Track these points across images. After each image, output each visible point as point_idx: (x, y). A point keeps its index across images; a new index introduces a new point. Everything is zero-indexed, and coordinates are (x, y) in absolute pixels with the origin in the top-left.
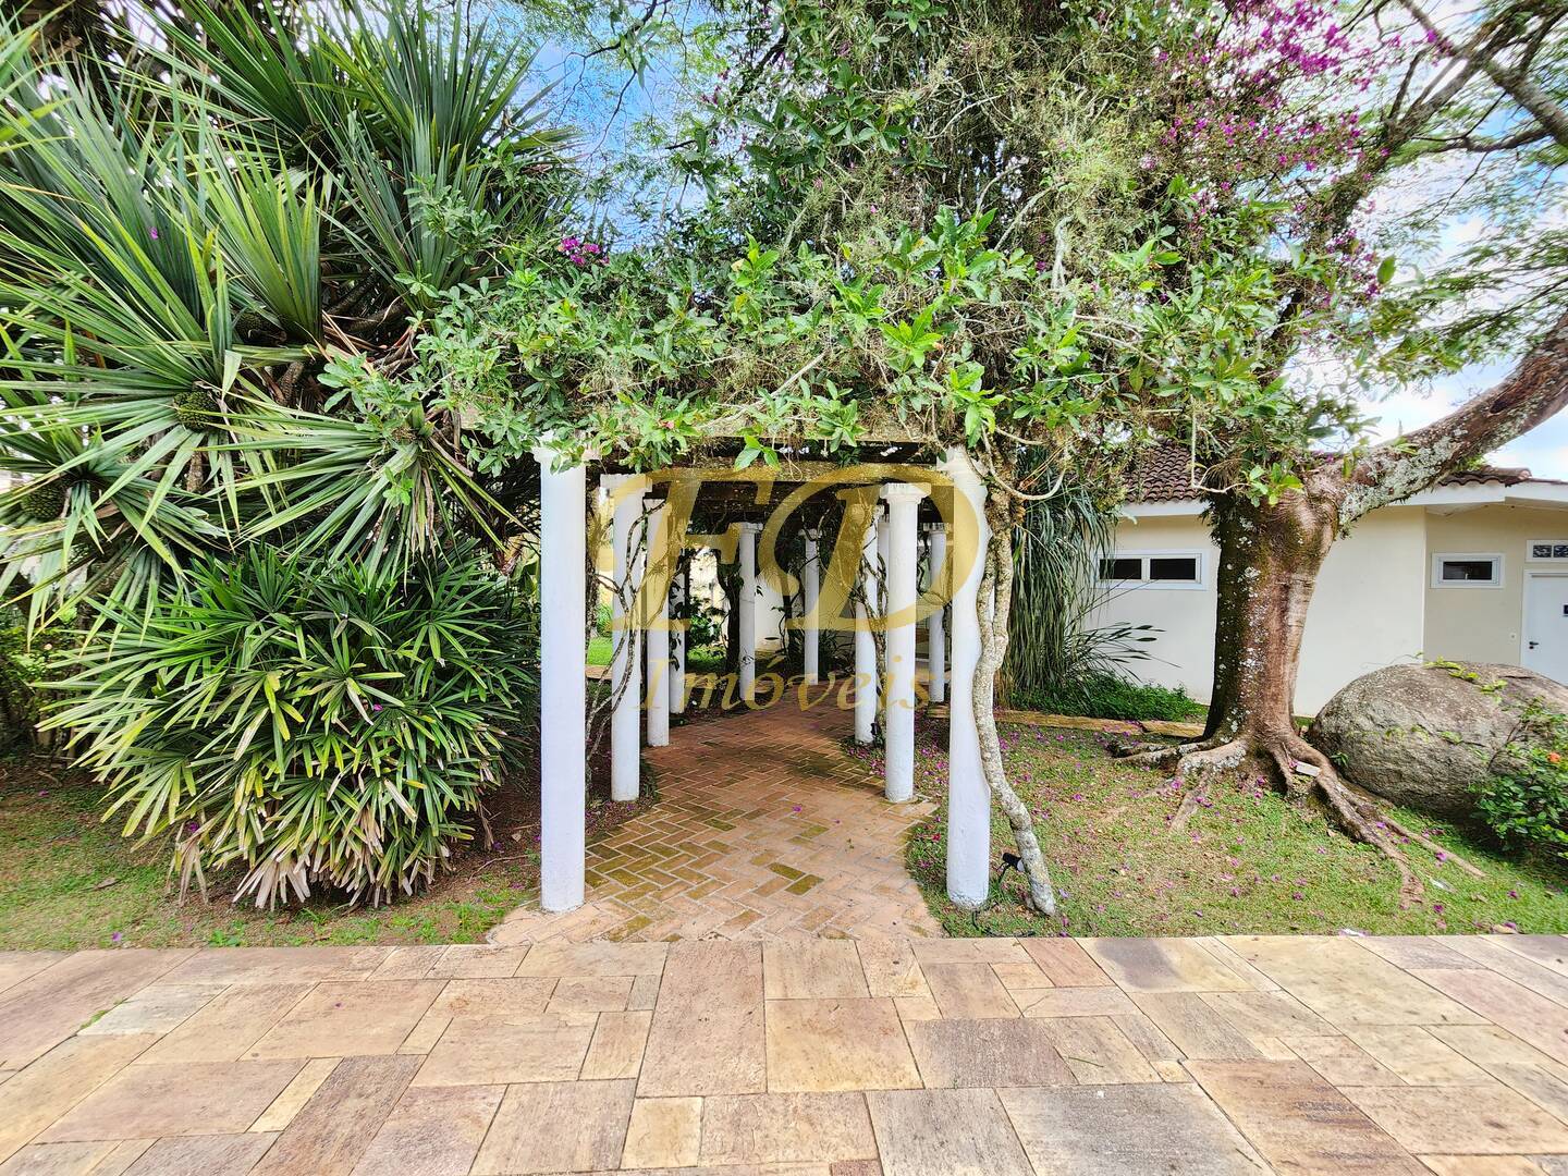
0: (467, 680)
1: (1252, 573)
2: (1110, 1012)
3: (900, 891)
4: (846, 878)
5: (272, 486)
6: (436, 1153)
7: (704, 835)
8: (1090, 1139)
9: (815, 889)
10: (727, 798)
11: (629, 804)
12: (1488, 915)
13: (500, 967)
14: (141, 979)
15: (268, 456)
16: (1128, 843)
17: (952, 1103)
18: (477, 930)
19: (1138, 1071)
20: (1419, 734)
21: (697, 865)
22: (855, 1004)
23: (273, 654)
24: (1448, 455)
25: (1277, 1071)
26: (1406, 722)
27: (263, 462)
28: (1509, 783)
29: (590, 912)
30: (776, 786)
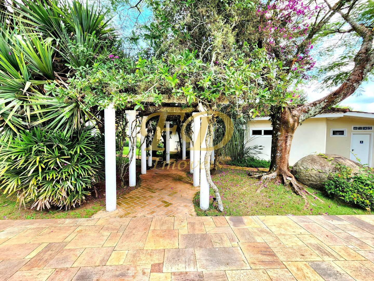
0: (87, 158)
1: (279, 133)
2: (226, 232)
3: (190, 206)
4: (178, 204)
5: (40, 113)
6: (65, 262)
7: (148, 194)
8: (211, 258)
9: (170, 206)
10: (156, 186)
11: (133, 187)
12: (322, 211)
13: (91, 223)
14: (8, 226)
15: (39, 106)
16: (246, 196)
17: (183, 251)
18: (90, 216)
19: (227, 244)
20: (313, 171)
21: (145, 201)
22: (169, 231)
23: (38, 152)
24: (323, 106)
25: (259, 244)
26: (310, 168)
27: (37, 108)
28: (331, 182)
29: (117, 211)
30: (169, 183)
